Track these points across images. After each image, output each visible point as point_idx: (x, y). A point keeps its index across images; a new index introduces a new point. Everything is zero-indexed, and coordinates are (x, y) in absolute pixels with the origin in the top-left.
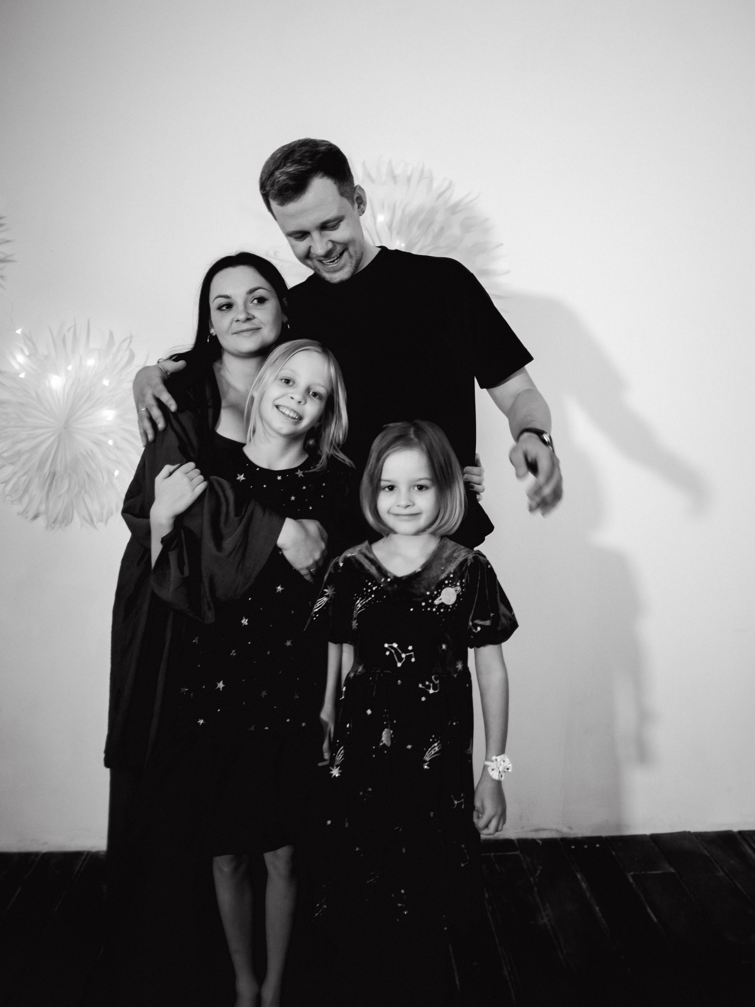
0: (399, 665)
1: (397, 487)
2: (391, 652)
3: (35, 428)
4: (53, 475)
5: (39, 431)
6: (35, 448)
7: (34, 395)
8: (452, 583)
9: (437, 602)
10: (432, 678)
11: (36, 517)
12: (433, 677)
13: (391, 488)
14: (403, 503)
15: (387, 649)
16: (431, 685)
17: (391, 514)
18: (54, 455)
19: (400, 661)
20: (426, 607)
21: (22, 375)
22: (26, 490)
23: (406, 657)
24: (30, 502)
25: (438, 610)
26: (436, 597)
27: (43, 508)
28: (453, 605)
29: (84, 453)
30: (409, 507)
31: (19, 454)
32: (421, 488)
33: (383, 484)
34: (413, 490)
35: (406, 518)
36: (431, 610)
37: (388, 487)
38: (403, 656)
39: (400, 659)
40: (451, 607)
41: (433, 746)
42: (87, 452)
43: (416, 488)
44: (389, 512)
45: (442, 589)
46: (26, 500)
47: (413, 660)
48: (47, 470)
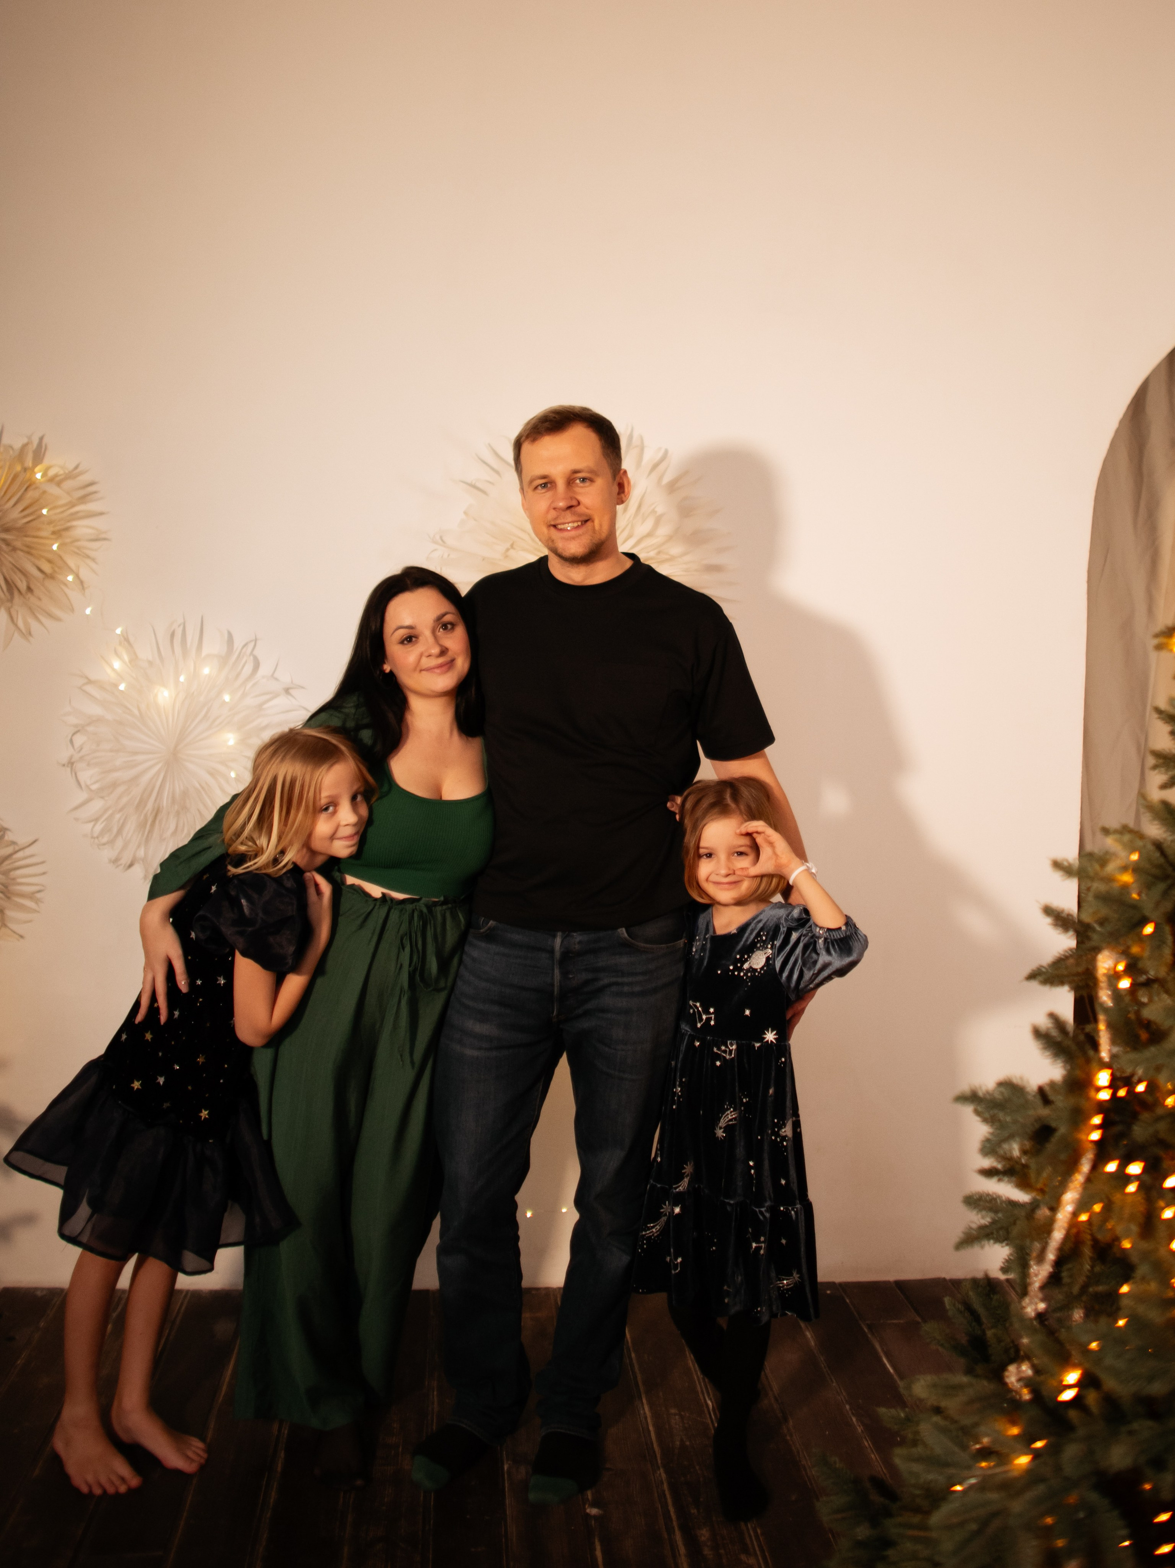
0: (699, 1025)
1: (715, 854)
2: (694, 1011)
3: (136, 753)
4: (157, 812)
5: (140, 758)
6: (135, 779)
7: (136, 712)
8: (763, 946)
9: (746, 966)
10: (727, 1043)
11: (131, 865)
12: (729, 1042)
13: (710, 855)
14: (723, 872)
15: (691, 1007)
16: (728, 1050)
17: (711, 882)
18: (160, 787)
19: (700, 1022)
20: (733, 971)
21: (122, 687)
22: (120, 832)
23: (706, 1018)
24: (125, 847)
25: (745, 974)
26: (746, 960)
27: (141, 853)
28: (762, 968)
29: (197, 785)
30: (730, 876)
31: (114, 785)
32: (741, 854)
33: (702, 851)
34: (733, 857)
35: (726, 886)
36: (739, 974)
37: (706, 855)
38: (704, 1017)
39: (701, 1019)
40: (759, 970)
41: (727, 1113)
42: (201, 785)
43: (736, 854)
44: (707, 880)
45: (753, 952)
46: (119, 843)
47: (712, 1023)
48: (150, 806)
